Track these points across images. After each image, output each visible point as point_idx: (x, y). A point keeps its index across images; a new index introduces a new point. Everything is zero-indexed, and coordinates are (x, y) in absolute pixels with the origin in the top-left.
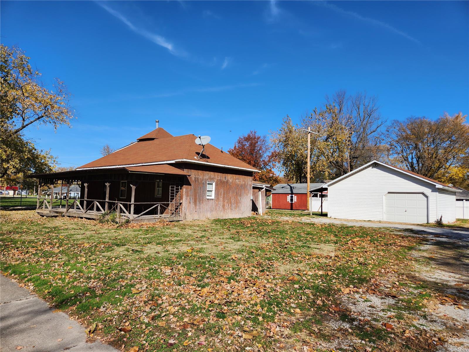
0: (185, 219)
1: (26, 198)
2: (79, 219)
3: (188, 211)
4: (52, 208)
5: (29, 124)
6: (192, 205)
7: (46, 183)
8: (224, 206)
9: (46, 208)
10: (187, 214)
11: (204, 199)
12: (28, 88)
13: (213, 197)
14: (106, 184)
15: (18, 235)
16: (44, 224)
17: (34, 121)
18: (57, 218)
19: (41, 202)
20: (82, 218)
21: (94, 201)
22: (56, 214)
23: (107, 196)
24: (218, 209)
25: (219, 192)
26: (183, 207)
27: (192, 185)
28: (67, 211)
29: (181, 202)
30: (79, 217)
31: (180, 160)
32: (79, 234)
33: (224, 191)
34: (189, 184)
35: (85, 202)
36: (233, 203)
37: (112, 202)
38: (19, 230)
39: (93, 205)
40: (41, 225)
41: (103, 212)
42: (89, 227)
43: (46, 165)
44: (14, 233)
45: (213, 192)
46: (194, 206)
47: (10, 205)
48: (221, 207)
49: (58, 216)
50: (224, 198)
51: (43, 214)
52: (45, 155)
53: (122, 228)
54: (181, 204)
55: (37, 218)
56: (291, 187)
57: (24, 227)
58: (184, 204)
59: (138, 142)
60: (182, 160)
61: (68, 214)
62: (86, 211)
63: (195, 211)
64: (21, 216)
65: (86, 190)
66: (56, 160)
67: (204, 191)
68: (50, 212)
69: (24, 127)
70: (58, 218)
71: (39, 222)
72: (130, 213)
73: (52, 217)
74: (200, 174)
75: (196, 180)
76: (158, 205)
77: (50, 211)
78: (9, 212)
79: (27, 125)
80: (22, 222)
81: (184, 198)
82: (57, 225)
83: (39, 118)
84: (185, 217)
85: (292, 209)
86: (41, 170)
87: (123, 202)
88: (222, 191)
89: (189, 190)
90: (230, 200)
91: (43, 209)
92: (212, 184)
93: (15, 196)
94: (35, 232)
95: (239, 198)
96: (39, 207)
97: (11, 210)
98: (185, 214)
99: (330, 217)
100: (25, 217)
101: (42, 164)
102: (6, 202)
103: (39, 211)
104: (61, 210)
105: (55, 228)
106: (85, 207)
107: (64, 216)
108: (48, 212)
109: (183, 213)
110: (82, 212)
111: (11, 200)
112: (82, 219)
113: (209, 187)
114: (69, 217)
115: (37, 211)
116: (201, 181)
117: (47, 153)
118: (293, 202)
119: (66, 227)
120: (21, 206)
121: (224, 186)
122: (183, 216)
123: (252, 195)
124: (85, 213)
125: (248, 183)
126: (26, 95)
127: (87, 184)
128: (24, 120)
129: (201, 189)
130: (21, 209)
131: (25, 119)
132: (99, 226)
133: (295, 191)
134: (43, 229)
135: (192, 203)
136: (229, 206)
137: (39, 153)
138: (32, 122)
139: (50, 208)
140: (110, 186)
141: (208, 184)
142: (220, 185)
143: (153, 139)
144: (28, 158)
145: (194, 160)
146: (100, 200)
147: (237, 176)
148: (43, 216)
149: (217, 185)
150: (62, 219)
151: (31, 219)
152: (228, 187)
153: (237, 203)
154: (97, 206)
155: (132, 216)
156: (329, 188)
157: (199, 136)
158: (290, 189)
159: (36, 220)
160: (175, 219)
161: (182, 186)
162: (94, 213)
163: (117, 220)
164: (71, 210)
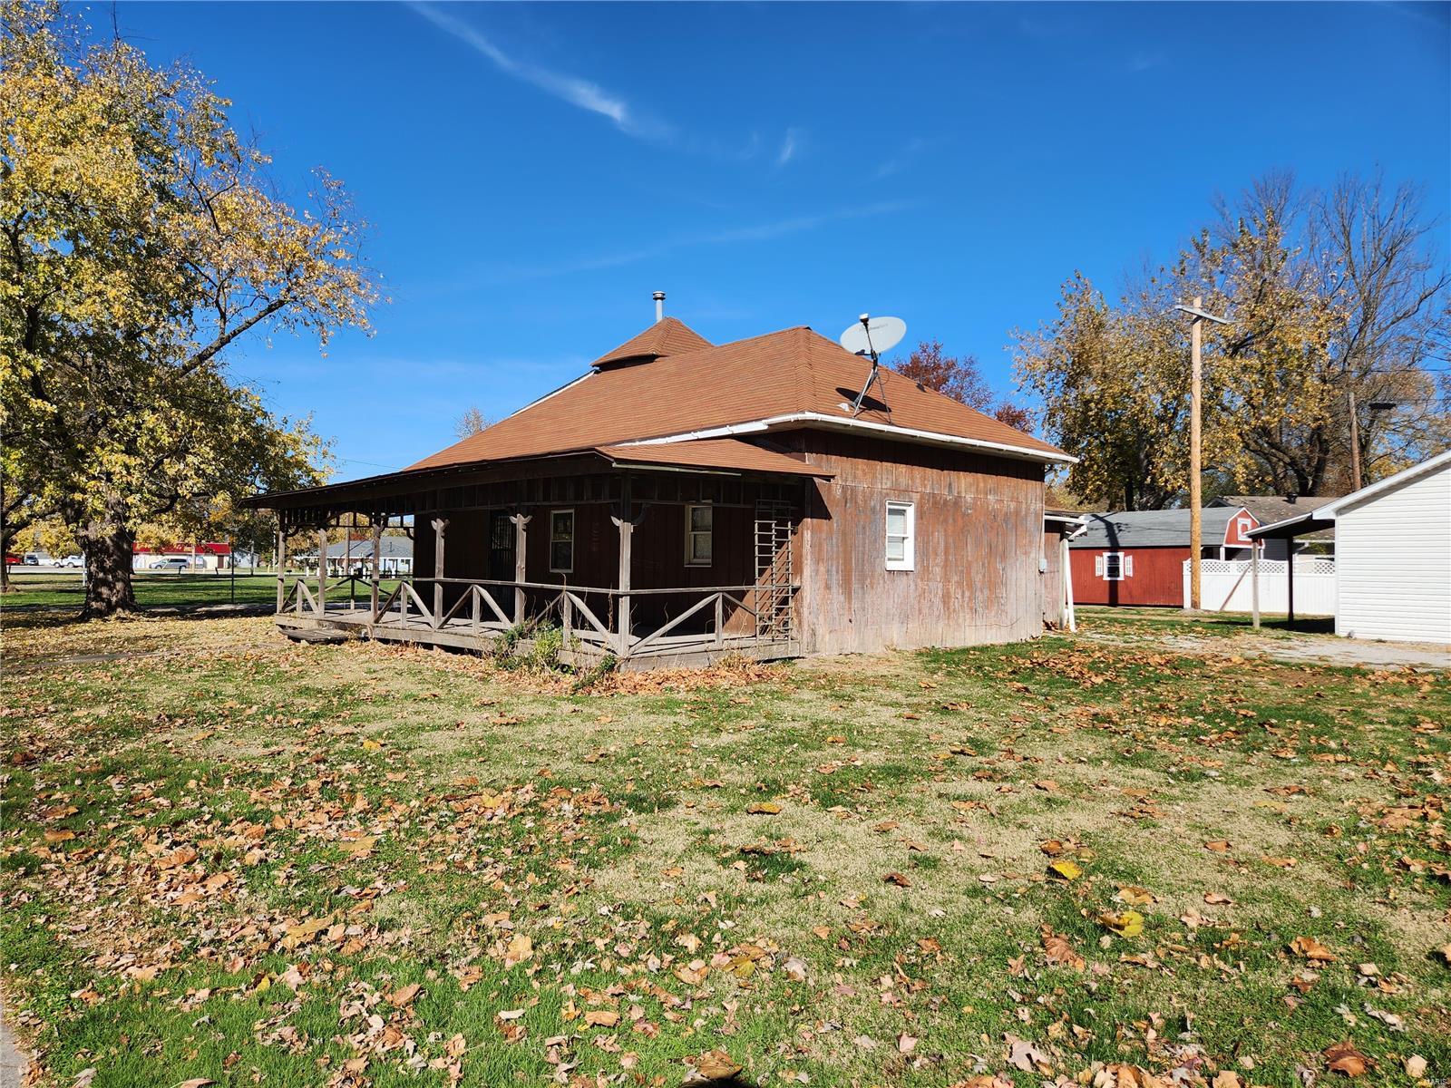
0: (814, 652)
1: (252, 575)
2: (421, 650)
3: (821, 618)
4: (327, 608)
5: (240, 332)
6: (837, 596)
7: (303, 526)
8: (946, 598)
9: (308, 608)
10: (820, 631)
11: (879, 570)
12: (230, 201)
13: (908, 564)
14: (513, 520)
15: (200, 734)
16: (301, 675)
17: (258, 320)
18: (342, 646)
19: (291, 587)
20: (429, 646)
21: (468, 585)
22: (339, 633)
23: (521, 563)
24: (925, 611)
25: (928, 542)
26: (806, 603)
27: (835, 519)
28: (377, 621)
29: (796, 584)
30: (418, 643)
31: (792, 417)
32: (439, 728)
33: (946, 543)
34: (826, 515)
35: (438, 589)
36: (979, 585)
37: (542, 589)
38: (208, 703)
39: (469, 600)
40: (290, 679)
41: (505, 623)
42: (467, 687)
43: (299, 465)
44: (185, 722)
45: (909, 545)
46: (842, 598)
47: (205, 598)
48: (937, 601)
49: (346, 639)
50: (945, 566)
51: (297, 633)
52: (295, 435)
53: (594, 693)
54: (795, 591)
55: (276, 648)
56: (1109, 526)
57: (230, 689)
58: (808, 593)
59: (597, 372)
60: (800, 416)
61: (379, 633)
62: (445, 622)
63: (846, 620)
64: (226, 641)
65: (440, 543)
66: (331, 451)
67: (878, 539)
68: (320, 625)
69: (224, 341)
70: (345, 646)
71: (285, 667)
72: (615, 630)
73: (328, 642)
74: (859, 473)
75: (849, 495)
76: (716, 596)
77: (320, 622)
78: (191, 624)
79: (234, 334)
80: (225, 668)
81: (807, 570)
82: (349, 678)
83: (270, 309)
84: (815, 645)
85: (1113, 602)
86: (287, 483)
87: (586, 589)
88: (938, 537)
89: (824, 536)
90: (969, 573)
91: (298, 612)
92: (902, 512)
93: (221, 572)
94: (268, 717)
95: (999, 566)
96: (284, 608)
97: (200, 617)
98: (814, 633)
99: (1349, 636)
100: (240, 644)
101: (287, 464)
102: (194, 589)
103: (284, 620)
104: (354, 615)
105: (340, 693)
106: (438, 606)
107: (366, 639)
108: (314, 625)
109: (805, 627)
110: (429, 625)
111: (207, 584)
112: (432, 649)
113: (894, 526)
114: (385, 641)
115: (278, 619)
116: (866, 501)
117: (302, 428)
118: (1121, 578)
119: (382, 689)
120: (232, 603)
121: (946, 521)
122: (805, 640)
123: (1042, 554)
124: (441, 627)
125: (1028, 509)
126: (225, 227)
127: (442, 524)
128: (223, 316)
129: (865, 533)
130: (232, 611)
131: (228, 315)
132: (500, 684)
133: (1124, 540)
134: (298, 701)
135: (834, 590)
136: (966, 599)
137: (277, 428)
138: (251, 324)
139: (319, 611)
140: (528, 528)
141: (892, 512)
142: (934, 513)
143: (650, 359)
144: (242, 442)
145: (843, 416)
146: (494, 582)
147: (991, 480)
148: (297, 640)
149: (920, 515)
150: (360, 653)
151: (258, 652)
152: (960, 522)
153: (994, 584)
154: (483, 600)
155: (622, 641)
156: (1339, 521)
157: (864, 316)
158: (1104, 532)
159: (275, 653)
160: (778, 651)
161: (796, 523)
162: (471, 631)
163: (566, 658)
164: (389, 616)
